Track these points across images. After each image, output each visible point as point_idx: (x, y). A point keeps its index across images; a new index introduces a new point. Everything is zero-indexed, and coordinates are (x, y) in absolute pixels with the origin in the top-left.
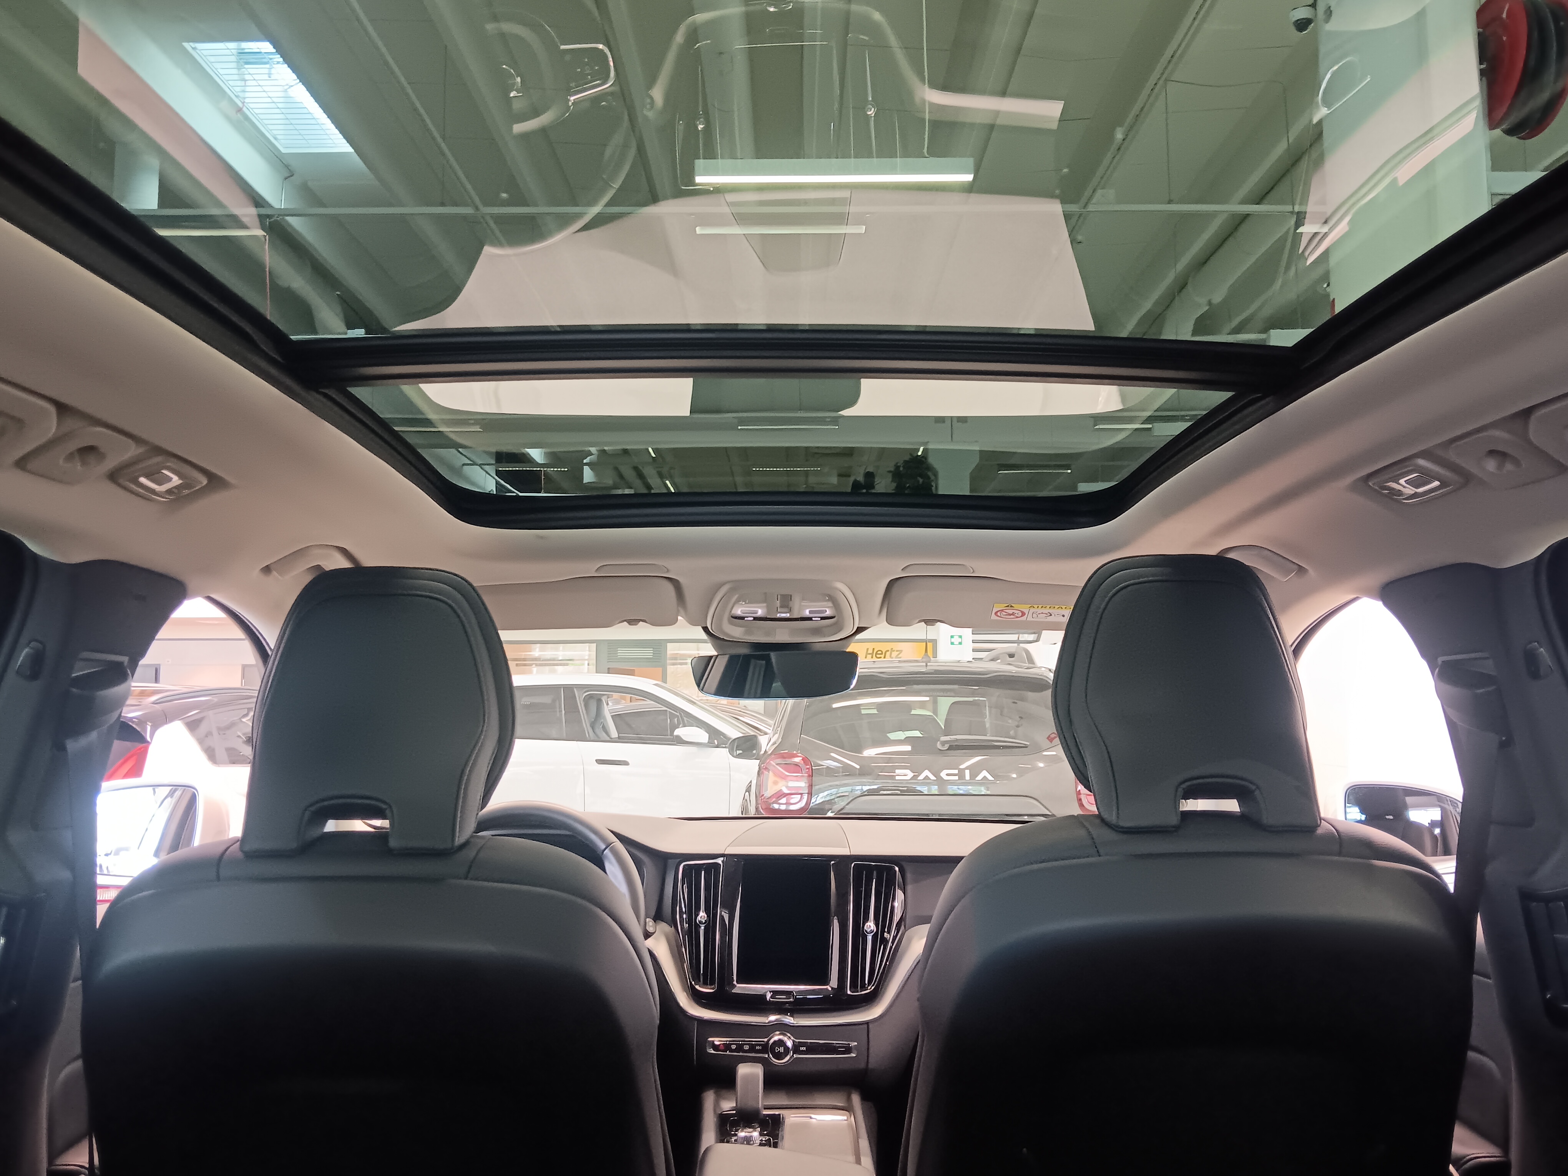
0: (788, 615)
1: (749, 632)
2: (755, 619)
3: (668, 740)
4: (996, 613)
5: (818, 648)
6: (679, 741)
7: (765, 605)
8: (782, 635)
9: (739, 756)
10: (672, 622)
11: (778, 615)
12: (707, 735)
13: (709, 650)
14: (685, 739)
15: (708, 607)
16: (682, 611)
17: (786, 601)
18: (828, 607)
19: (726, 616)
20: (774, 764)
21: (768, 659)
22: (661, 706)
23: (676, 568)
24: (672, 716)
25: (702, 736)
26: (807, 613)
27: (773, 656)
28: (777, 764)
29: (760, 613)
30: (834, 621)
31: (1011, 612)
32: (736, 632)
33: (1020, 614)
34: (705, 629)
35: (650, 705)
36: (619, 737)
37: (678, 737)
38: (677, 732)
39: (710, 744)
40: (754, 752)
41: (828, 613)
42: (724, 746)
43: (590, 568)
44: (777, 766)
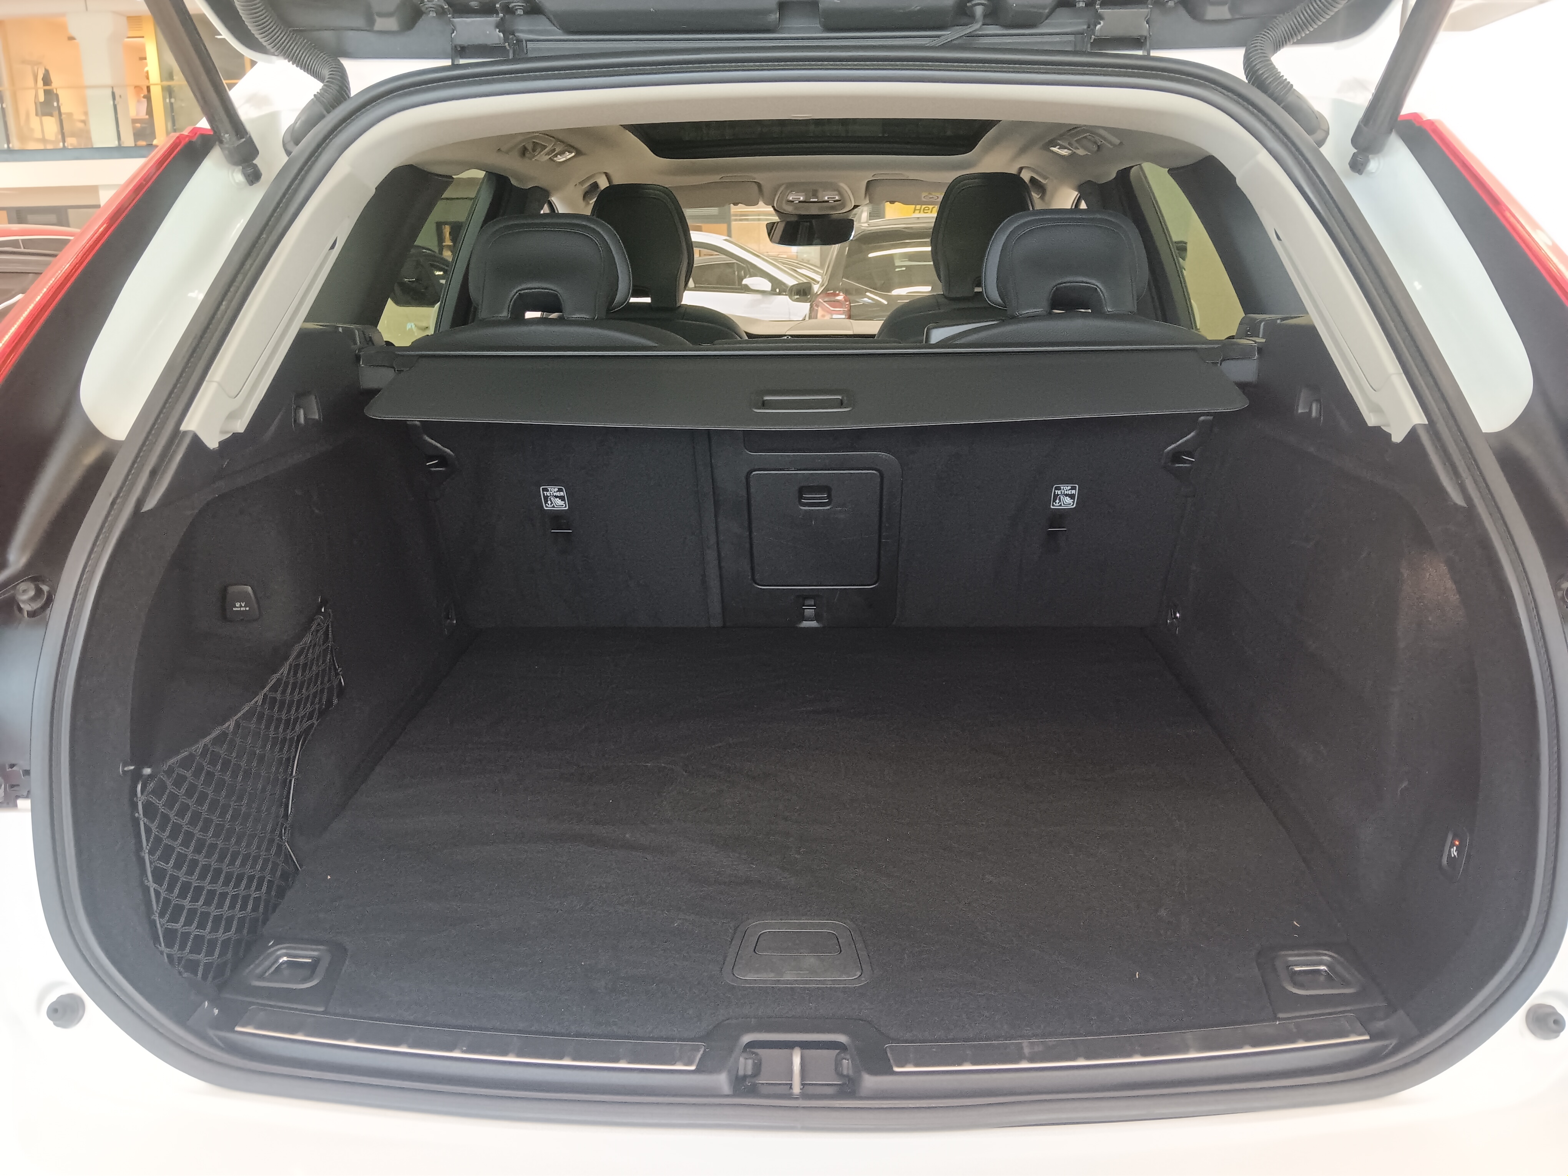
0: (816, 200)
1: (796, 208)
2: (800, 202)
3: (736, 289)
4: (924, 197)
5: (834, 217)
6: (747, 289)
7: (804, 194)
8: (814, 210)
9: (797, 300)
10: (755, 203)
11: (811, 200)
12: (770, 284)
13: (776, 219)
14: (752, 287)
15: (775, 195)
16: (761, 198)
17: (815, 193)
18: (836, 195)
19: (784, 202)
20: (822, 301)
21: (811, 222)
22: (731, 259)
23: (759, 177)
24: (740, 268)
25: (767, 285)
26: (826, 198)
27: (814, 221)
28: (824, 302)
29: (802, 199)
30: (842, 202)
31: (931, 196)
32: (789, 209)
33: (937, 198)
34: (773, 207)
35: (722, 259)
36: (695, 287)
37: (746, 286)
38: (745, 282)
39: (773, 292)
40: (809, 297)
41: (837, 198)
42: (784, 293)
43: (716, 178)
44: (825, 304)
